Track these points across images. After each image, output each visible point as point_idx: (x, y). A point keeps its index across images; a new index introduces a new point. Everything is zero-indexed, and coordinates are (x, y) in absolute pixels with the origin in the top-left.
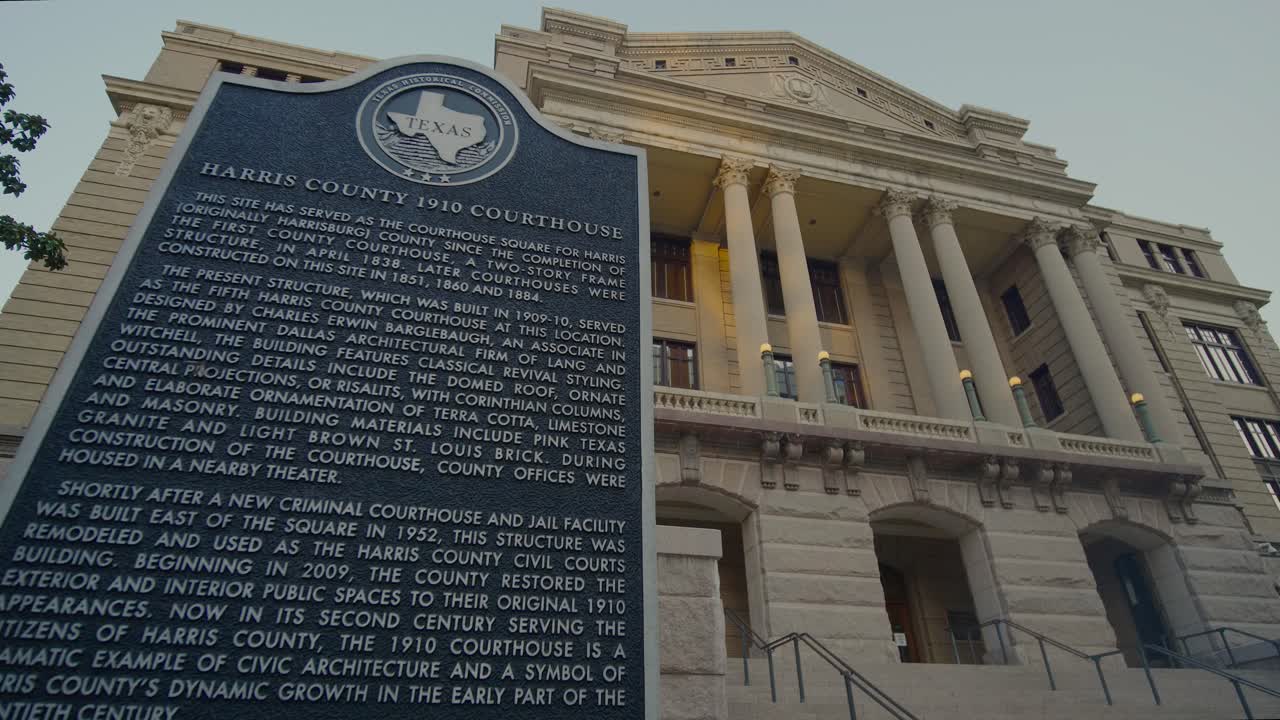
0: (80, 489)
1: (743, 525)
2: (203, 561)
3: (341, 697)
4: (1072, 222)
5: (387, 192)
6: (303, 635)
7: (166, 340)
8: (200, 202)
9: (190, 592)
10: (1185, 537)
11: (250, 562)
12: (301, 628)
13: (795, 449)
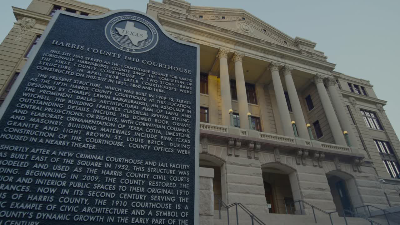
0: (7, 147)
1: (221, 168)
2: (49, 173)
3: (95, 220)
4: (328, 76)
5: (115, 54)
6: (82, 199)
7: (38, 99)
8: (51, 53)
9: (45, 184)
10: (358, 176)
11: (65, 174)
12: (82, 197)
13: (239, 144)
